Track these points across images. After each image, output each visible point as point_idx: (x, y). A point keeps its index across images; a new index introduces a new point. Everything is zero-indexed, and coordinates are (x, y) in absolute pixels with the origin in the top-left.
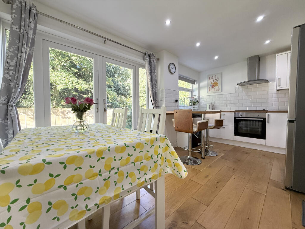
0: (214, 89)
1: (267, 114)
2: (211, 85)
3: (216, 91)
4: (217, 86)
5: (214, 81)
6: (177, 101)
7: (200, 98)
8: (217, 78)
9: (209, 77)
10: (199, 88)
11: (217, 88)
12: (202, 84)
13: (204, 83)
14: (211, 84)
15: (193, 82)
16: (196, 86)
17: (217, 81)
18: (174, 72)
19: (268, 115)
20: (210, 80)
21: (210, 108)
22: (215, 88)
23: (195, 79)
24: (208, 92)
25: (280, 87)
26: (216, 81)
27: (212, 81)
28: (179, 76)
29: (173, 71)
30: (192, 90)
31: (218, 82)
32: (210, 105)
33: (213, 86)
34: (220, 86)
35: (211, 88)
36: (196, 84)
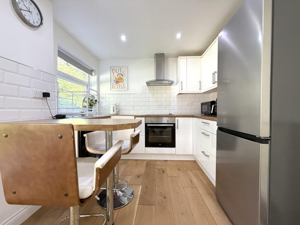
0: (118, 86)
2: (114, 81)
3: (121, 89)
4: (123, 83)
6: (46, 95)
7: (101, 96)
8: (122, 72)
9: (113, 69)
10: (99, 82)
11: (122, 85)
12: (103, 77)
13: (106, 76)
14: (115, 79)
15: (90, 72)
16: (94, 78)
17: (122, 76)
19: (177, 120)
20: (113, 73)
21: (114, 111)
22: (120, 85)
23: (93, 68)
24: (112, 90)
25: (182, 91)
26: (121, 75)
27: (116, 74)
28: (58, 51)
29: (33, 18)
30: (88, 84)
31: (123, 78)
32: (114, 107)
33: (117, 82)
34: (125, 82)
35: (115, 84)
36: (95, 75)
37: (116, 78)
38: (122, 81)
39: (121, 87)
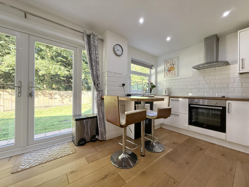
0: (170, 74)
1: (227, 102)
2: (167, 70)
3: (172, 76)
4: (174, 71)
5: (171, 65)
6: (124, 85)
7: (158, 82)
8: (173, 62)
9: (166, 62)
10: (156, 73)
11: (174, 73)
12: (159, 69)
13: (161, 68)
15: (150, 67)
16: (153, 71)
17: (174, 65)
18: (121, 54)
19: (229, 103)
20: (167, 64)
21: (165, 93)
22: (172, 73)
23: (153, 64)
24: (166, 77)
25: (244, 69)
26: (172, 65)
27: (168, 65)
28: (131, 60)
30: (150, 75)
31: (174, 66)
32: (165, 90)
33: (169, 71)
34: (176, 70)
35: (168, 73)
36: (154, 69)
37: (169, 68)
38: (173, 69)
39: (172, 74)
